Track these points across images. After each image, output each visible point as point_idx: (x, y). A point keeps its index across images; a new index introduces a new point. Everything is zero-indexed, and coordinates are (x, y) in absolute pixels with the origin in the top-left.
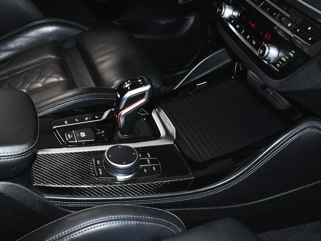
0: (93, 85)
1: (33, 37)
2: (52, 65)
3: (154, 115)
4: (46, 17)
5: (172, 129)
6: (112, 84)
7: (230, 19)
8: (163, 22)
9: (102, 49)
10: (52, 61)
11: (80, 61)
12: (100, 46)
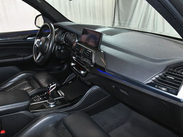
0: (40, 87)
1: (19, 77)
2: (27, 84)
3: (58, 92)
4: (22, 71)
5: (63, 94)
6: (46, 86)
7: (73, 66)
8: (58, 68)
9: (41, 78)
10: (27, 83)
11: (35, 82)
12: (40, 77)
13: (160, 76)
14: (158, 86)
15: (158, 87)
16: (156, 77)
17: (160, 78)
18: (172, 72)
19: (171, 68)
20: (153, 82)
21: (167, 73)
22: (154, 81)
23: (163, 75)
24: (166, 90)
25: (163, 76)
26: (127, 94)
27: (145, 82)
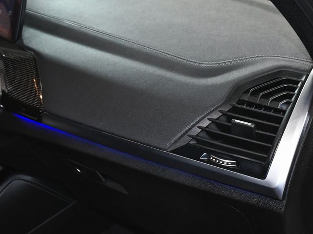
13: (213, 121)
14: (210, 153)
15: (210, 157)
16: (200, 125)
17: (214, 127)
18: (250, 104)
19: (247, 91)
20: (192, 143)
21: (234, 109)
22: (197, 140)
23: (224, 118)
24: (232, 164)
25: (223, 121)
26: (125, 192)
27: (168, 145)
